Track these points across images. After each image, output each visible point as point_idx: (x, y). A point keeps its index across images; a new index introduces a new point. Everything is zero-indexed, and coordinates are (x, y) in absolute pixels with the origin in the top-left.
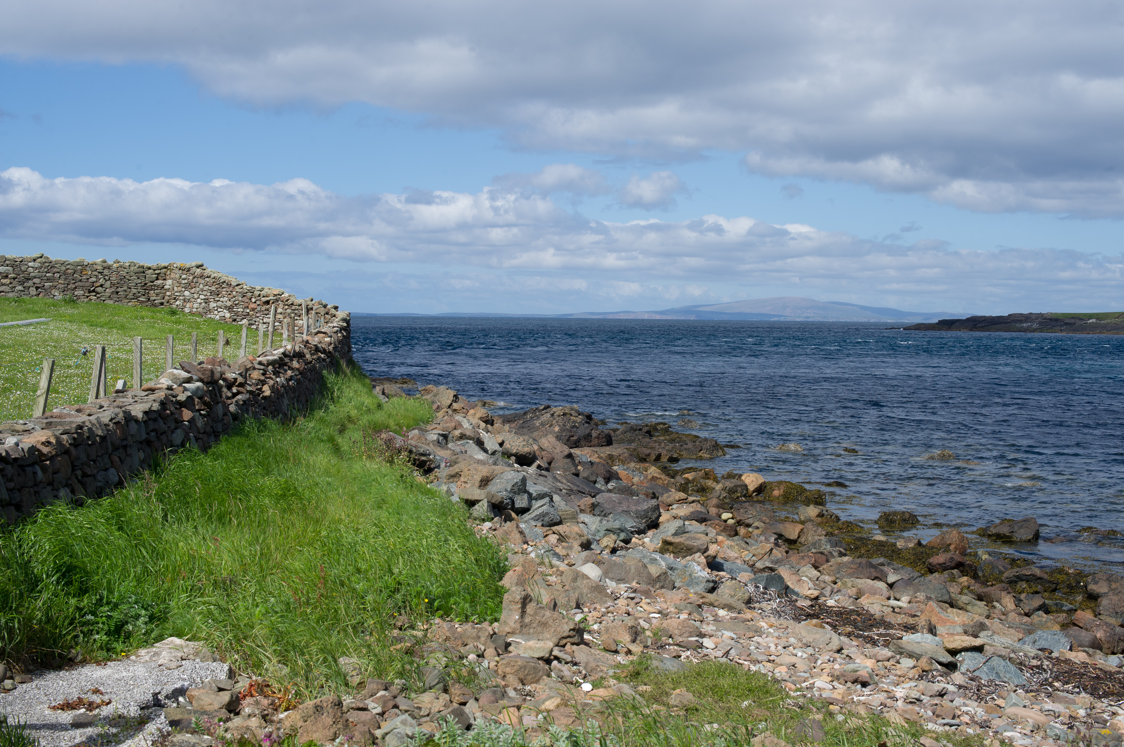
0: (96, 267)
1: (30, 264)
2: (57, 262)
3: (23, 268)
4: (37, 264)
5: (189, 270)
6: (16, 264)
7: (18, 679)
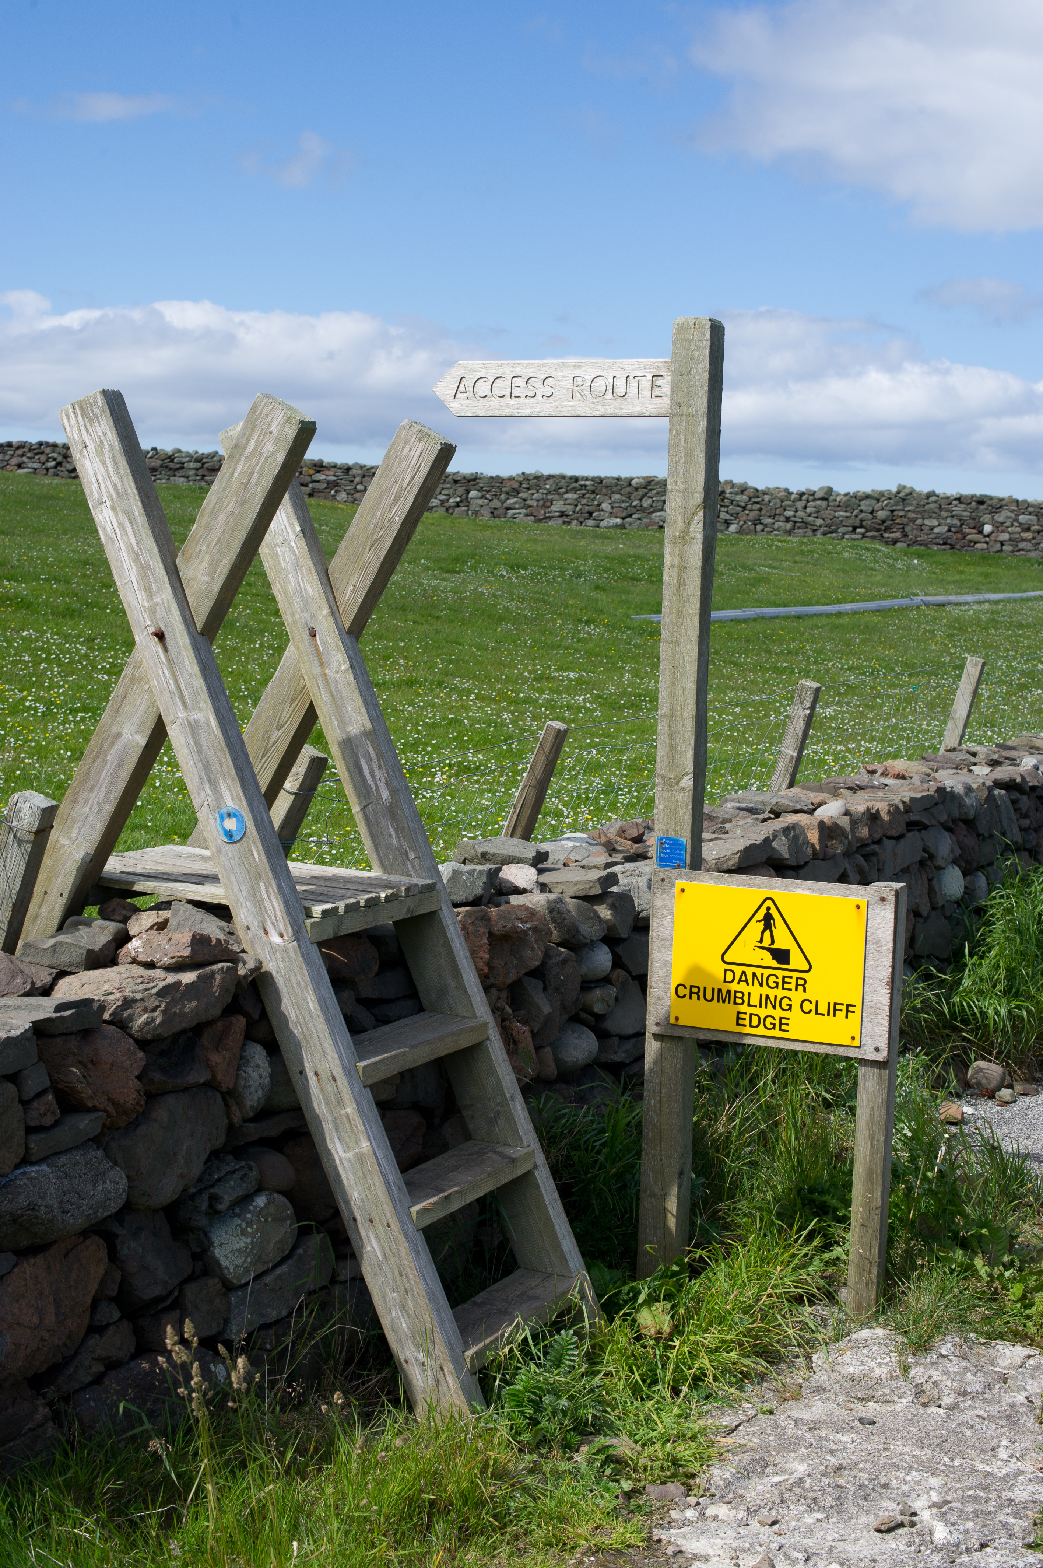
7: (1018, 1088)
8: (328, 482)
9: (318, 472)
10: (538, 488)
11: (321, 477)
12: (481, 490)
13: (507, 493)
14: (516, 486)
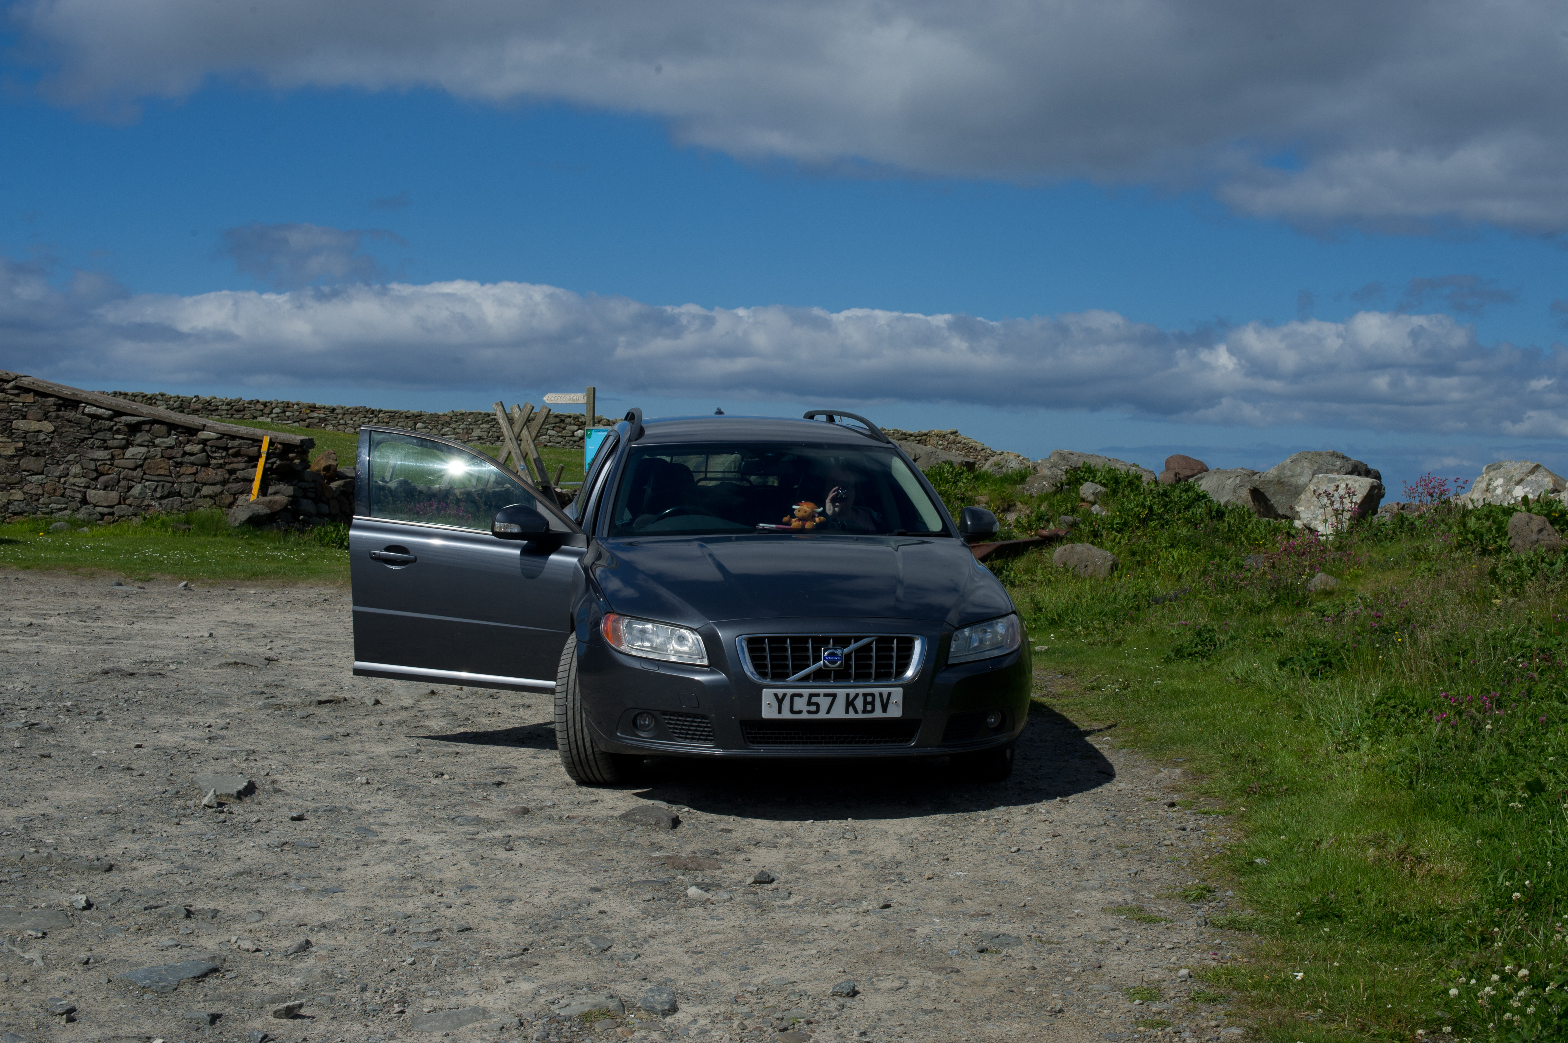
5: (944, 436)
8: (320, 419)
9: (312, 411)
10: (463, 420)
11: (315, 415)
12: (424, 422)
13: (442, 425)
14: (448, 419)
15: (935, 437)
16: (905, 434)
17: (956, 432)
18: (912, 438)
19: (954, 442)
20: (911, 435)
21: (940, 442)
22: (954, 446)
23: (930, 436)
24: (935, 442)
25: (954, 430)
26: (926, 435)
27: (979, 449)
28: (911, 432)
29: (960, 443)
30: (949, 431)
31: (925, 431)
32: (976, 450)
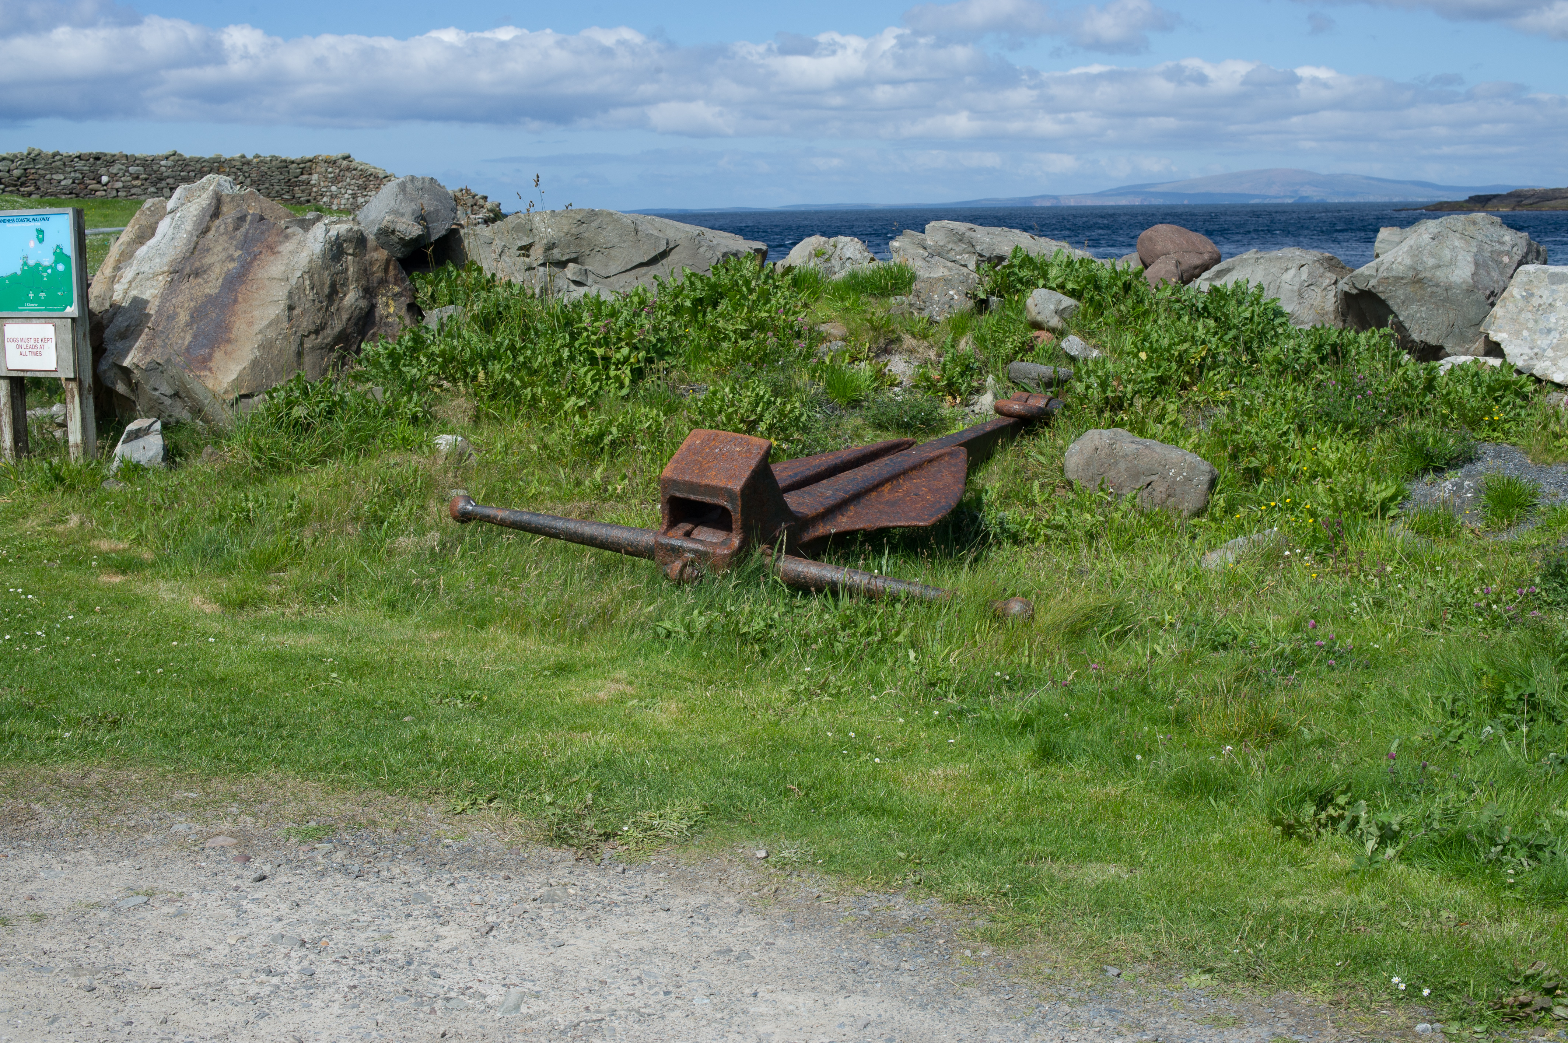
0: (234, 163)
1: (163, 163)
2: (191, 159)
3: (155, 168)
4: (170, 163)
5: (335, 162)
6: (147, 163)
15: (322, 164)
16: (285, 161)
17: (349, 157)
18: (294, 165)
19: (348, 169)
20: (293, 162)
21: (330, 170)
22: (348, 174)
23: (317, 163)
24: (323, 169)
25: (346, 153)
26: (310, 161)
27: (381, 176)
28: (293, 158)
29: (355, 169)
30: (340, 156)
31: (310, 156)
32: (376, 177)
